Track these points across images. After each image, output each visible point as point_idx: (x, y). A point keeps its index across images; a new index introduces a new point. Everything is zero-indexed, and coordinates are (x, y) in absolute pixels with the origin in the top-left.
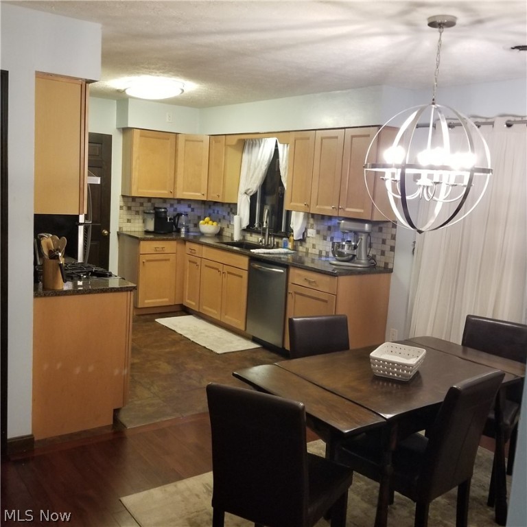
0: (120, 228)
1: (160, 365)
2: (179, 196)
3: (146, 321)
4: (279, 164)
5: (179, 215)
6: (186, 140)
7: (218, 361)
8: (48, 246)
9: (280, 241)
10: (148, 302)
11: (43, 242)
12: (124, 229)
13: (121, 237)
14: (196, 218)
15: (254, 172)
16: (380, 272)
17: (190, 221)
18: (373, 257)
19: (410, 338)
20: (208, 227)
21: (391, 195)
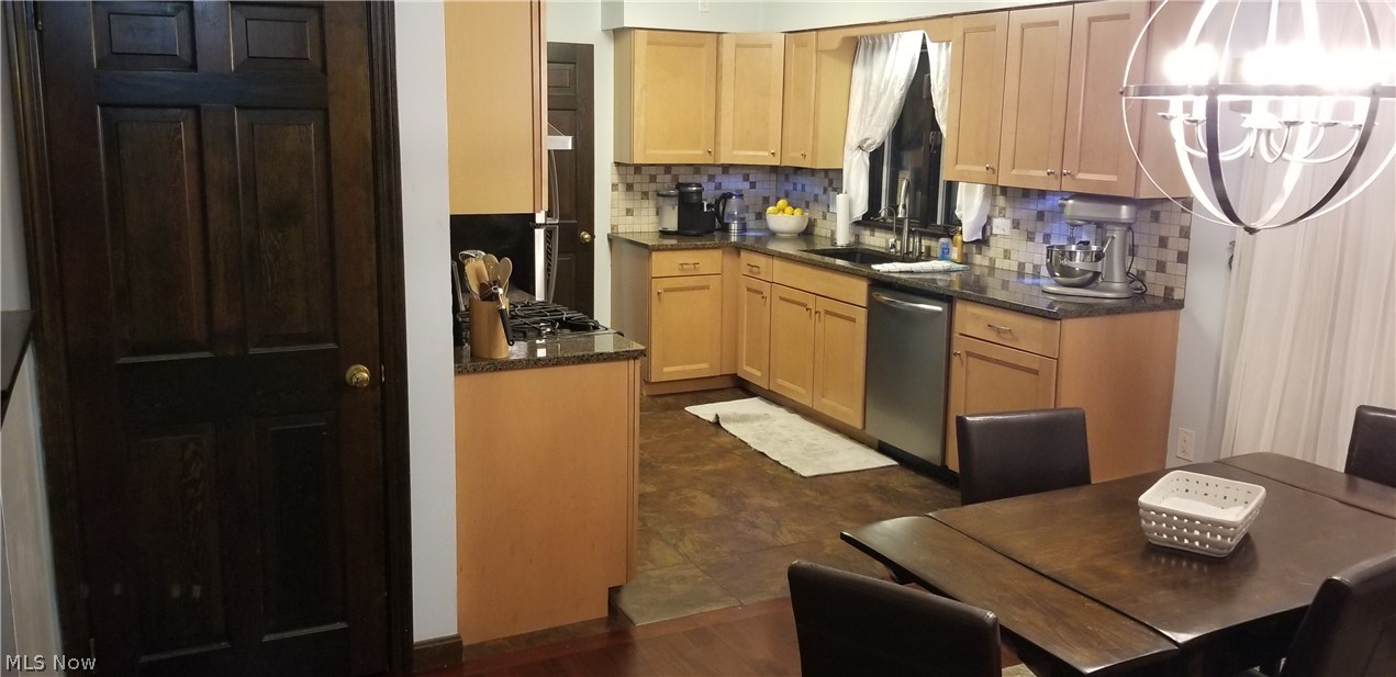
0: (612, 228)
1: (695, 497)
2: (725, 160)
3: (668, 408)
4: (930, 85)
5: (726, 197)
6: (737, 46)
7: (809, 492)
8: (479, 276)
9: (933, 244)
10: (669, 369)
11: (470, 268)
12: (621, 229)
13: (615, 244)
14: (760, 201)
15: (877, 103)
16: (1156, 308)
17: (747, 207)
18: (1140, 276)
19: (1222, 457)
20: (784, 219)
21: (1182, 151)
